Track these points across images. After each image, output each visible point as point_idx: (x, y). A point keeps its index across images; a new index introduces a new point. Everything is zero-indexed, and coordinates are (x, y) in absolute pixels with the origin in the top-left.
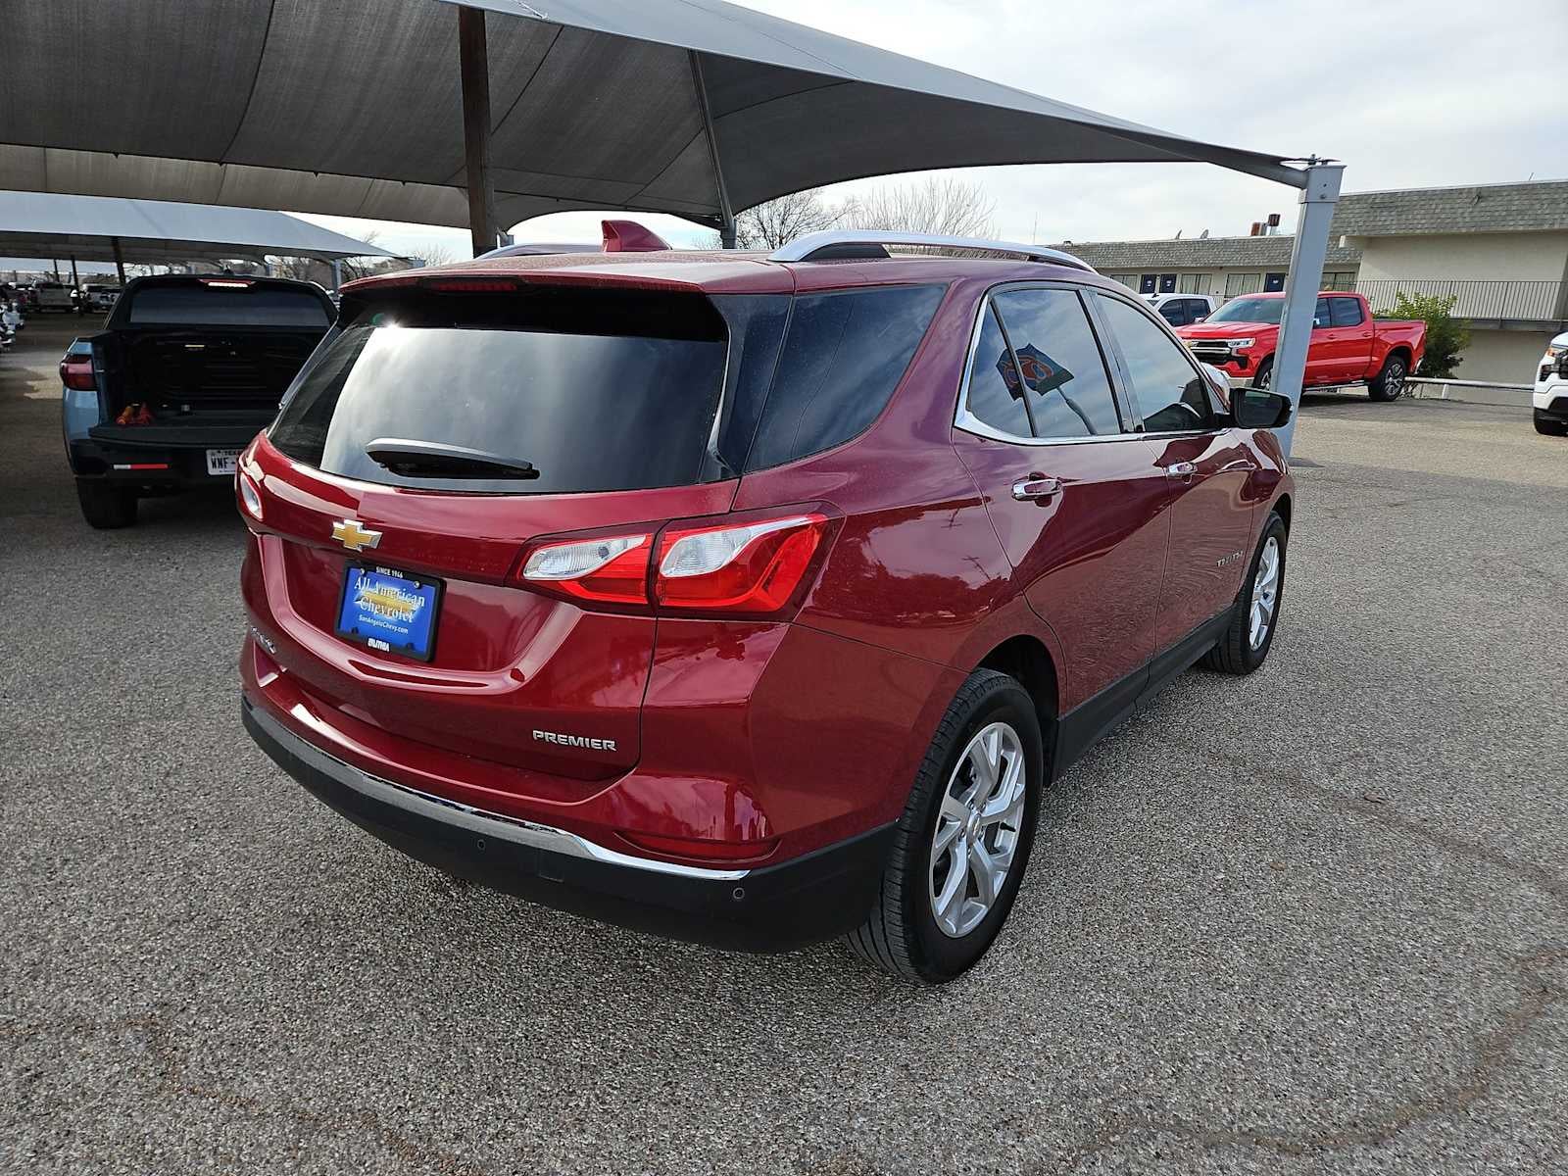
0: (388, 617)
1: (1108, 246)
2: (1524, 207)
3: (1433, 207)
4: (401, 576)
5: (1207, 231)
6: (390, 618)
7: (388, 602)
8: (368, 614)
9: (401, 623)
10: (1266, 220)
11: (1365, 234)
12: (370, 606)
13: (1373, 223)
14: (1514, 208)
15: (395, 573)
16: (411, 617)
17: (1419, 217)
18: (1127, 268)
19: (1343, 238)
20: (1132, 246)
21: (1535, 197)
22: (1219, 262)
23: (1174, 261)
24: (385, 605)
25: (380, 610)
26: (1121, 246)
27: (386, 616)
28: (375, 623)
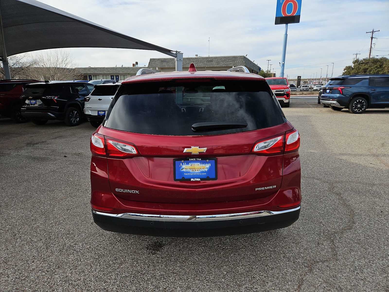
0: (197, 171)
1: (101, 68)
2: (189, 62)
3: (173, 62)
4: (200, 159)
5: (123, 65)
6: (198, 171)
7: (196, 168)
8: (187, 172)
9: (203, 172)
10: (135, 63)
11: (161, 67)
12: (188, 170)
13: (162, 65)
14: (187, 62)
16: (206, 170)
17: (171, 64)
18: (106, 74)
19: (157, 68)
20: (107, 68)
21: (190, 60)
22: (128, 73)
23: (117, 72)
24: (194, 168)
25: (193, 170)
26: (104, 68)
27: (196, 172)
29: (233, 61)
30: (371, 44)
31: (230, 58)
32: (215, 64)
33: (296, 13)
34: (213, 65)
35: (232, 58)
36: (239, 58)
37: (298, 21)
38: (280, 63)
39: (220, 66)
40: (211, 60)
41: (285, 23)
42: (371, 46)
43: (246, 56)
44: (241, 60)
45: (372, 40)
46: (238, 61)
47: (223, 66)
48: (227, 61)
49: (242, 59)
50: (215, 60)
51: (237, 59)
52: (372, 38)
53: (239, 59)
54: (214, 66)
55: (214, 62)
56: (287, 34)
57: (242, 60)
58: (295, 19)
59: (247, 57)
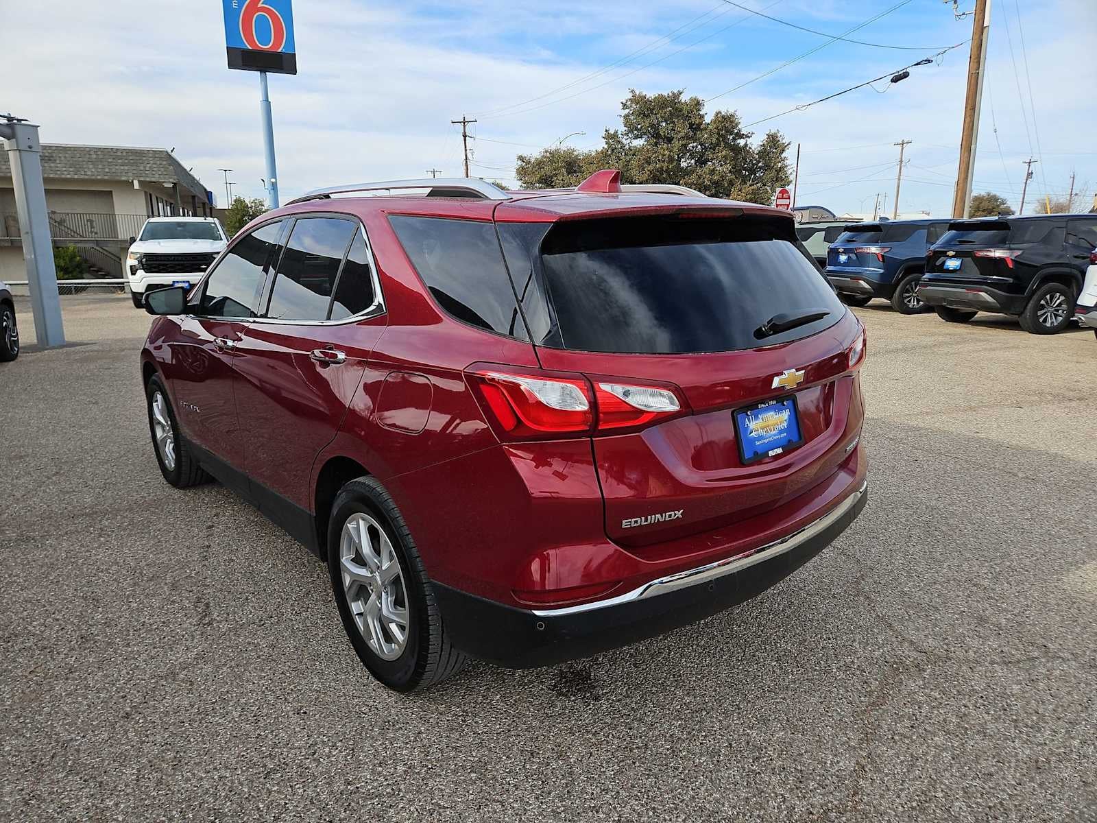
0: (773, 433)
7: (770, 423)
8: (760, 438)
9: (781, 432)
12: (761, 433)
15: (771, 403)
16: (785, 424)
24: (768, 426)
25: (767, 431)
28: (766, 441)
29: (132, 165)
30: (466, 150)
31: (119, 154)
32: (64, 169)
33: (282, 47)
34: (59, 172)
35: (124, 154)
36: (151, 155)
37: (292, 70)
38: (263, 180)
39: (86, 177)
40: (47, 155)
41: (259, 69)
42: (466, 156)
43: (172, 151)
44: (158, 163)
45: (465, 140)
46: (149, 165)
47: (99, 177)
48: (110, 164)
49: (161, 159)
50: (60, 155)
51: (144, 158)
52: (465, 136)
53: (151, 159)
54: (63, 176)
55: (58, 161)
56: (268, 101)
57: (165, 163)
58: (282, 62)
59: (174, 155)
